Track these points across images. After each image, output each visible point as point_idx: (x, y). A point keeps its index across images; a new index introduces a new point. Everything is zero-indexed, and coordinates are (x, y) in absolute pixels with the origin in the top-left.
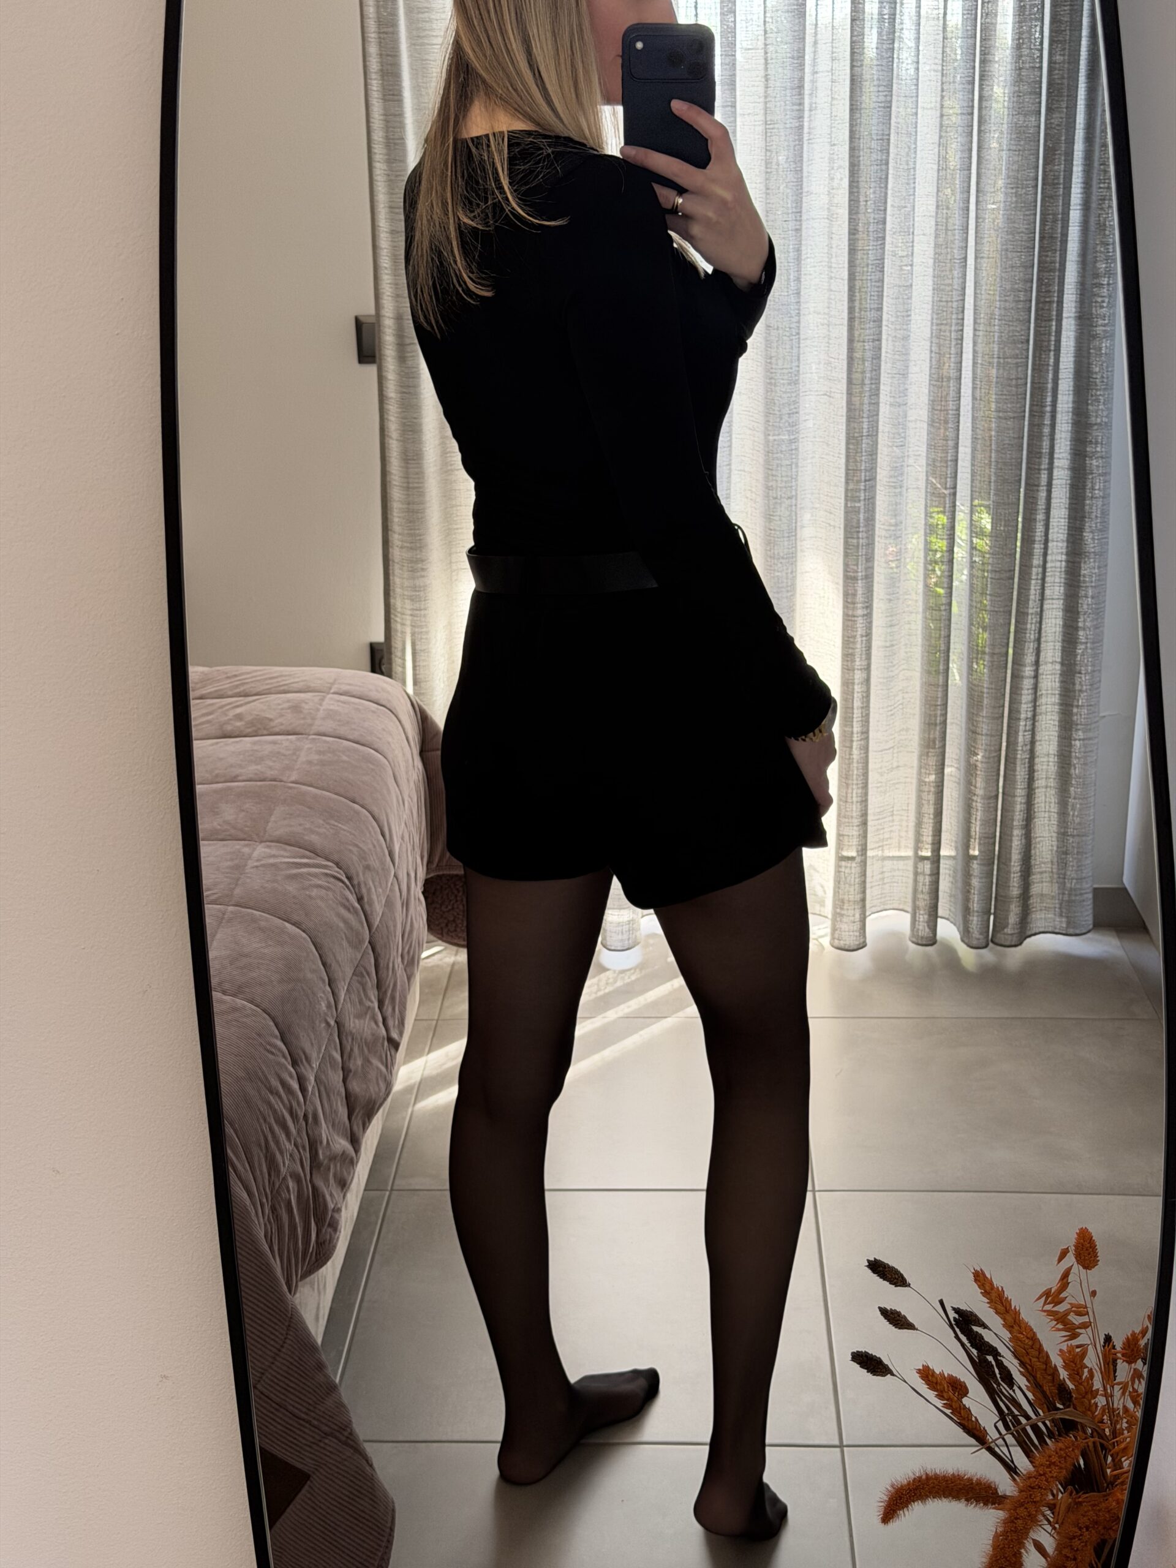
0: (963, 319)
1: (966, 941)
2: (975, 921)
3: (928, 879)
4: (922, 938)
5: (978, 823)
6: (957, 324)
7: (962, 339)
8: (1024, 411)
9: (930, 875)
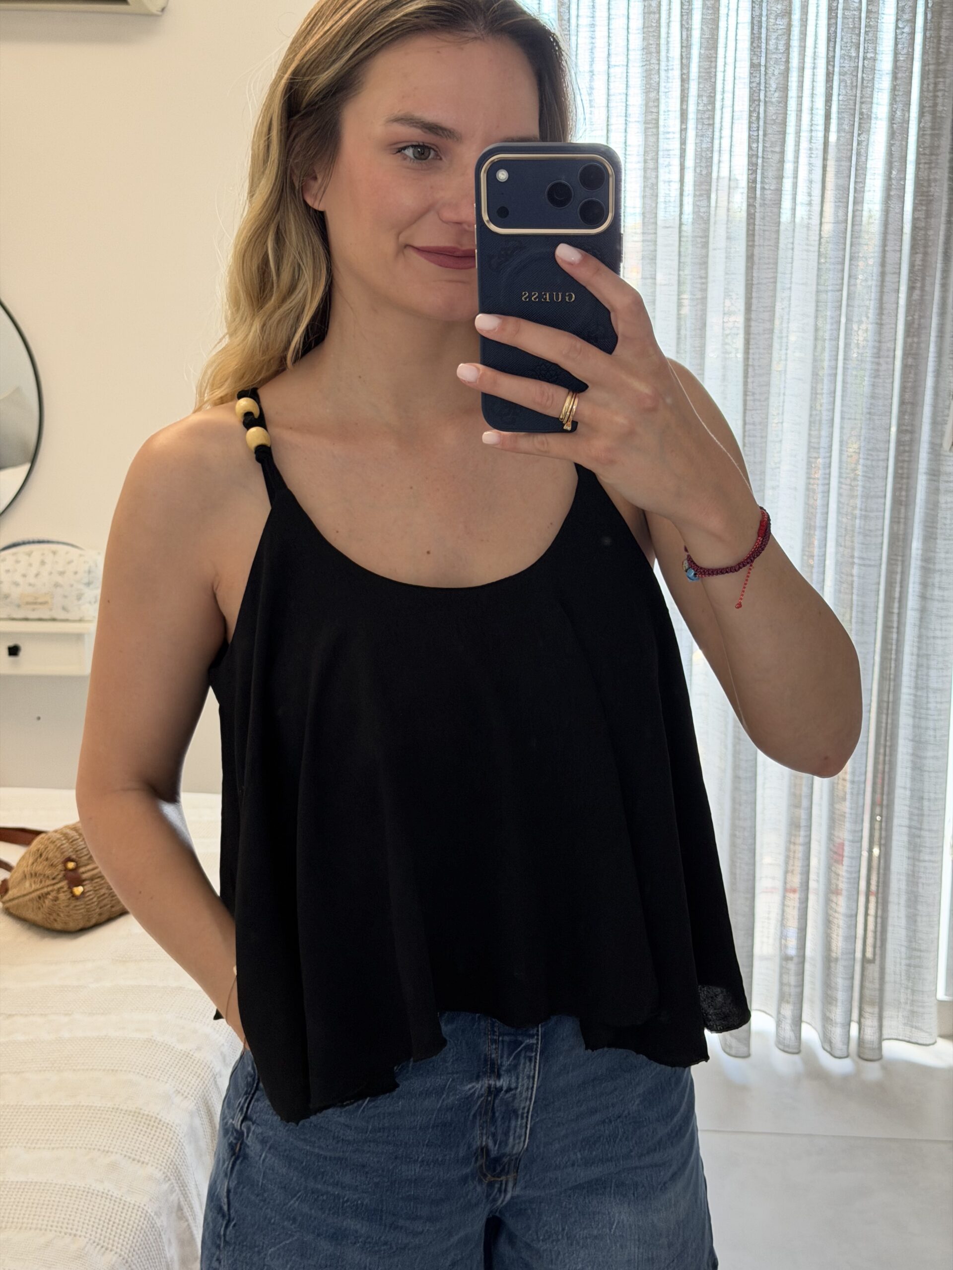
0: (830, 474)
1: (829, 1049)
2: (837, 1033)
3: (793, 991)
4: (788, 1046)
5: (840, 939)
6: (825, 478)
7: (829, 491)
8: (881, 559)
9: (796, 986)
